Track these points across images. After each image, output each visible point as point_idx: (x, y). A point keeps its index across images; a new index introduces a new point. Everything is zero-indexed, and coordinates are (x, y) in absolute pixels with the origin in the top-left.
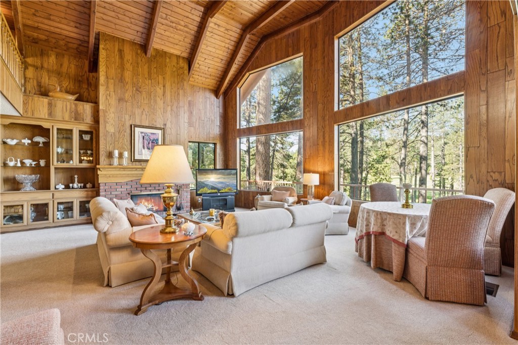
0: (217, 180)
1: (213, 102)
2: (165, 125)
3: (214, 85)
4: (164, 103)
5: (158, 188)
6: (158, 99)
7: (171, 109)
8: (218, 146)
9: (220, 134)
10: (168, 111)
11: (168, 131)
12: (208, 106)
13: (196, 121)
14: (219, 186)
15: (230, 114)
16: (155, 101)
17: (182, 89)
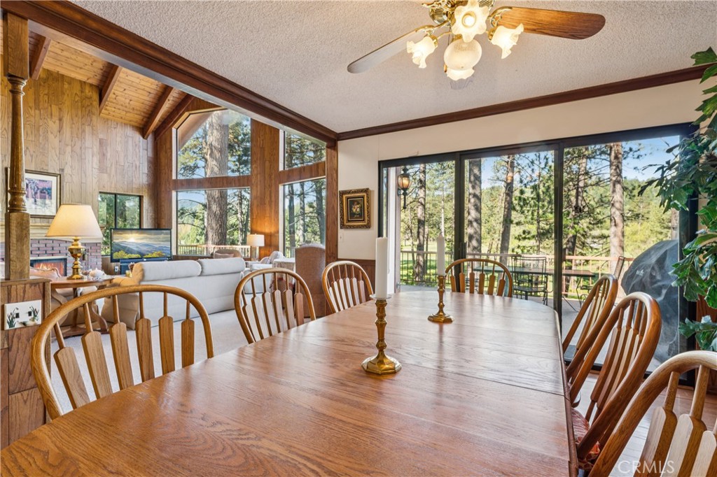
0: (140, 241)
1: (137, 143)
2: (63, 170)
3: (139, 121)
4: (60, 141)
5: (51, 252)
6: (51, 137)
7: (72, 151)
8: (146, 201)
9: (149, 185)
10: (67, 153)
11: (66, 178)
12: (130, 148)
13: (111, 165)
14: (144, 249)
15: (163, 161)
16: (46, 139)
17: (89, 125)
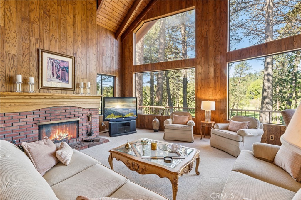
0: (122, 107)
1: (113, 42)
2: (75, 54)
3: (114, 28)
4: (74, 32)
5: (69, 116)
6: (69, 28)
7: (81, 40)
8: (117, 79)
9: (118, 69)
10: (78, 41)
11: (78, 61)
12: (109, 45)
13: (100, 56)
14: (124, 112)
15: (127, 54)
16: (66, 29)
17: (91, 23)
